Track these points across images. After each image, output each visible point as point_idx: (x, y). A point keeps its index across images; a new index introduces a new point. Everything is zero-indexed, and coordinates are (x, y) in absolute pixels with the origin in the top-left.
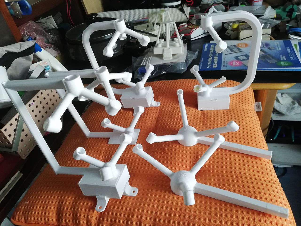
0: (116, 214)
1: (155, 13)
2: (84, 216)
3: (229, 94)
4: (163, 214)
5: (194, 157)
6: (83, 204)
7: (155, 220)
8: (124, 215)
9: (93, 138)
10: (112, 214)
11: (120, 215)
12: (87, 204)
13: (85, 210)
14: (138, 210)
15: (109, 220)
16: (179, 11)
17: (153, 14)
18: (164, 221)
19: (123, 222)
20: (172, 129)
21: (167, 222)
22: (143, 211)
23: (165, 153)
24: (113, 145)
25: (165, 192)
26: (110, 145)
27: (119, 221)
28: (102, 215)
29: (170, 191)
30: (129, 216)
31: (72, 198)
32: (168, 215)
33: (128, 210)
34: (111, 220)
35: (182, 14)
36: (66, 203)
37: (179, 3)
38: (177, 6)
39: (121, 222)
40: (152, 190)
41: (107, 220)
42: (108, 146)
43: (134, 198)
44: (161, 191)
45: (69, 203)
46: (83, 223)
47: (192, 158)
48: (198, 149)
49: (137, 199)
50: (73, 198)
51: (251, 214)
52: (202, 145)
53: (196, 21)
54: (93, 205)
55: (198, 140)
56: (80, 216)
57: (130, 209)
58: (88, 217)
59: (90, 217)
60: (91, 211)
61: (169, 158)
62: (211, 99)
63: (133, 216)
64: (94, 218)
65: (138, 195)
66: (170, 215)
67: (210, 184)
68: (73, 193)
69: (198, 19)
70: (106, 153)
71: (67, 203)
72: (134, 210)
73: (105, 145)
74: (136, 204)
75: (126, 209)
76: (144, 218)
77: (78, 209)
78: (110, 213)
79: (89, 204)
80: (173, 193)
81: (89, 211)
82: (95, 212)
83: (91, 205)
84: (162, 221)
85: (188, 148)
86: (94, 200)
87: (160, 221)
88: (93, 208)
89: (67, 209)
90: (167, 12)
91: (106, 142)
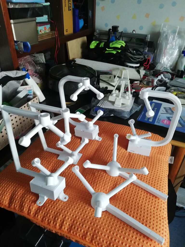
0: (49, 210)
1: (118, 69)
2: (27, 206)
3: (151, 146)
4: (80, 219)
5: (113, 185)
6: (29, 197)
7: (74, 221)
8: (54, 213)
9: (48, 152)
10: (47, 209)
11: (52, 212)
12: (32, 198)
13: (29, 202)
14: (65, 212)
15: (43, 213)
16: (136, 72)
17: (116, 68)
18: (80, 224)
19: (52, 217)
20: (104, 160)
21: (81, 225)
22: (67, 213)
23: (94, 177)
24: (60, 161)
25: (86, 204)
26: (58, 160)
27: (50, 216)
28: (39, 208)
29: (90, 205)
30: (57, 214)
31: (23, 191)
32: (83, 220)
33: (58, 209)
34: (45, 214)
35: (138, 74)
36: (18, 193)
37: (138, 65)
38: (136, 68)
39: (51, 216)
40: (78, 201)
41: (42, 213)
42: (57, 160)
43: (64, 202)
44: (83, 203)
45: (20, 194)
46: (25, 211)
47: (112, 185)
48: (118, 180)
49: (66, 204)
50: (24, 191)
51: (139, 235)
52: (122, 177)
53: (147, 82)
54: (35, 199)
55: (120, 174)
56: (25, 205)
57: (59, 210)
58: (30, 207)
59: (31, 207)
60: (33, 204)
61: (96, 181)
62: (138, 146)
63: (60, 215)
64: (34, 209)
65: (68, 201)
66: (85, 221)
67: (118, 207)
68: (24, 187)
69: (149, 81)
70: (54, 165)
71: (19, 194)
72: (62, 211)
73: (55, 160)
74: (64, 207)
75: (57, 209)
76: (67, 218)
77: (25, 200)
78: (45, 209)
79: (33, 198)
80: (91, 206)
81: (32, 203)
82: (36, 205)
83: (34, 199)
84: (78, 223)
85: (111, 178)
86: (37, 196)
87: (77, 223)
88: (35, 202)
89: (18, 197)
90: (127, 70)
91: (57, 157)
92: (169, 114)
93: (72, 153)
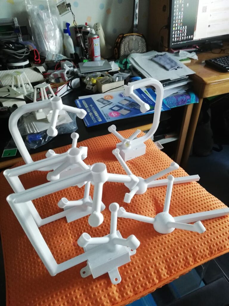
0: (133, 276)
1: (7, 75)
2: (105, 297)
4: (169, 253)
5: (153, 200)
6: (96, 287)
7: (166, 261)
8: (141, 273)
10: (130, 278)
11: (137, 274)
12: (100, 285)
13: (102, 291)
14: (149, 262)
15: (130, 284)
16: (33, 71)
17: (5, 76)
18: (174, 258)
19: (143, 278)
21: (175, 257)
22: (153, 260)
24: (74, 222)
25: (156, 237)
26: (71, 223)
27: (140, 280)
28: (120, 286)
29: (160, 234)
30: (144, 271)
31: (79, 290)
32: (173, 252)
33: (140, 266)
34: (132, 284)
35: (38, 74)
36: (76, 298)
37: (27, 62)
39: (141, 279)
40: (146, 241)
41: (128, 286)
42: (69, 225)
43: (137, 255)
44: (153, 238)
45: (81, 295)
46: (107, 304)
47: (151, 201)
48: (151, 192)
49: (140, 254)
50: (81, 289)
52: (151, 188)
53: (55, 80)
54: (106, 282)
55: (148, 186)
56: (101, 299)
57: (142, 265)
58: (109, 295)
59: (111, 294)
60: (109, 288)
61: (136, 210)
62: (134, 150)
63: (148, 269)
64: (115, 292)
65: (138, 250)
66: (174, 251)
68: (75, 285)
69: (57, 77)
70: (73, 232)
71: (78, 297)
72: (146, 263)
73: (66, 225)
74: (143, 258)
75: (138, 267)
76: (157, 265)
77: (94, 295)
78: (128, 279)
79: (102, 284)
80: (163, 234)
81: (107, 289)
82: (113, 286)
83: (104, 283)
84: (172, 258)
85: (144, 195)
86: (106, 276)
87: (170, 259)
88: (109, 283)
89: (82, 302)
91: (65, 222)
92: (108, 106)
93: (84, 202)
